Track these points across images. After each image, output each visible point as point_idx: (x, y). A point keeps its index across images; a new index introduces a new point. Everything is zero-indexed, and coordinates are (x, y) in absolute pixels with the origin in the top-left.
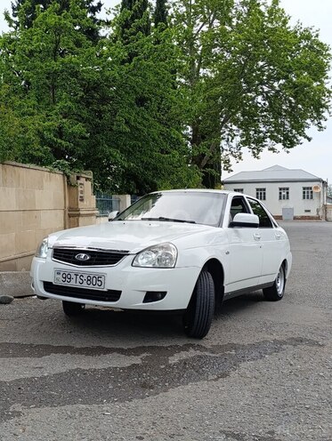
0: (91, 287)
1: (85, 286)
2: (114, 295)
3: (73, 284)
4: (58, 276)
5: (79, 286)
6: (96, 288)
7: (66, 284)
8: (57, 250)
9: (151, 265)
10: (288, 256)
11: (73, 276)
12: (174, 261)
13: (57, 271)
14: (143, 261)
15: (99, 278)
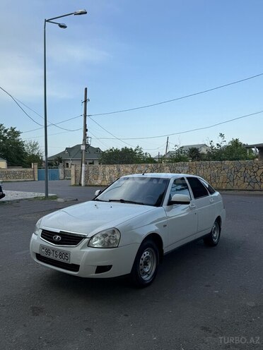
0: (62, 260)
1: (58, 259)
2: (75, 267)
3: (51, 257)
4: (43, 250)
5: (54, 258)
6: (65, 261)
7: (47, 256)
8: (44, 231)
9: (100, 246)
10: (222, 213)
11: (52, 252)
12: (118, 242)
13: (42, 247)
14: (96, 242)
15: (66, 254)
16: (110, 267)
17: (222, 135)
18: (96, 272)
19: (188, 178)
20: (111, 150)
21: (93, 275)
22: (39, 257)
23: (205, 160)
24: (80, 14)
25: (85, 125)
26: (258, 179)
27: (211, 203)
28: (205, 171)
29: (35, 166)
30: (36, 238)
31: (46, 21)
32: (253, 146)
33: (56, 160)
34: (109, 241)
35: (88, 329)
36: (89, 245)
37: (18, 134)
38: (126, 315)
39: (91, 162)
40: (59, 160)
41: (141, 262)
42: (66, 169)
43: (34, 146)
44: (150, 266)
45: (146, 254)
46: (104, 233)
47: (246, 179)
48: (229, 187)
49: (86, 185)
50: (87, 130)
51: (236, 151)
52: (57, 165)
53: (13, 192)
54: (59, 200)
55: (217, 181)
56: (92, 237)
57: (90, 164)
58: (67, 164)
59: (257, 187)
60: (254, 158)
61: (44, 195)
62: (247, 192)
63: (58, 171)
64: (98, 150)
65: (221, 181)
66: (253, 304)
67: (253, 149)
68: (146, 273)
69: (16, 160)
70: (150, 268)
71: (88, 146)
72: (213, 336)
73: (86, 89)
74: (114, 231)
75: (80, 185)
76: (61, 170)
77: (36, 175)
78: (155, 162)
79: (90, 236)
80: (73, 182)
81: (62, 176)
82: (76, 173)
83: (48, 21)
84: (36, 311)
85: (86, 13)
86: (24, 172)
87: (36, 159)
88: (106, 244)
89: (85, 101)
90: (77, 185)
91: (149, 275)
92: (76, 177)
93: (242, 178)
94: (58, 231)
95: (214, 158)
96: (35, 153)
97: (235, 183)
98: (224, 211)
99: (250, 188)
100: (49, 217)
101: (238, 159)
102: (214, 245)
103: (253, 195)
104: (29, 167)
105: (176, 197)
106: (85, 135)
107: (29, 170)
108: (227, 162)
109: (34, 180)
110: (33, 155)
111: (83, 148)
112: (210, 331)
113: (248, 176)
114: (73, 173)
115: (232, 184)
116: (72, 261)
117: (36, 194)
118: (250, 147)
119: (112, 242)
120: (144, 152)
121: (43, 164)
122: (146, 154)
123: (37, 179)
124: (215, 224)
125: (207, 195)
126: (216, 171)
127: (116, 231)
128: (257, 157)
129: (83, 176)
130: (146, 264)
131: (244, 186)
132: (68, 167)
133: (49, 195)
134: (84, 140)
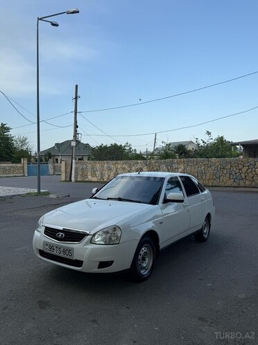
0: (65, 256)
1: (62, 255)
2: (79, 263)
3: (55, 253)
4: (46, 247)
5: (58, 254)
6: (68, 257)
7: (51, 252)
8: (46, 228)
9: (103, 243)
10: (212, 210)
11: (55, 248)
12: (118, 238)
13: (46, 244)
14: (98, 239)
15: (70, 251)
16: (112, 262)
17: (209, 133)
18: (99, 268)
19: (180, 177)
20: (101, 146)
21: (96, 270)
22: (42, 253)
23: (192, 157)
24: (73, 13)
25: (76, 122)
26: (243, 176)
27: (202, 200)
28: (193, 168)
29: (25, 161)
30: (39, 235)
31: (39, 19)
32: (238, 144)
33: (45, 156)
34: (110, 238)
35: (94, 321)
36: (91, 242)
37: (8, 129)
38: (128, 308)
39: (81, 157)
40: (49, 155)
41: (140, 257)
42: (56, 164)
43: (23, 142)
44: (147, 261)
45: (144, 249)
46: (105, 230)
47: (231, 176)
48: (215, 183)
49: (76, 181)
50: (77, 127)
51: (221, 148)
52: (47, 160)
53: (5, 188)
54: (51, 196)
55: (204, 178)
56: (94, 235)
57: (80, 159)
58: (57, 160)
59: (242, 183)
60: (238, 155)
61: (36, 191)
62: (232, 189)
63: (48, 167)
64: (87, 145)
65: (208, 178)
66: (243, 296)
67: (238, 147)
68: (144, 268)
69: (4, 156)
70: (147, 263)
71: (78, 142)
72: (209, 325)
73: (77, 86)
74: (115, 228)
75: (70, 180)
76: (50, 166)
77: (26, 170)
78: (144, 159)
79: (92, 233)
80: (63, 177)
81: (51, 171)
82: (66, 169)
83: (40, 19)
84: (43, 305)
85: (78, 12)
86: (13, 167)
87: (25, 154)
88: (108, 241)
89: (76, 98)
90: (67, 181)
91: (146, 270)
92: (66, 172)
93: (228, 175)
94: (61, 228)
95: (201, 156)
96: (24, 148)
97: (221, 179)
98: (213, 207)
99: (235, 184)
100: (51, 214)
101: (224, 157)
102: (204, 240)
103: (238, 192)
104: (18, 163)
105: (171, 195)
106: (76, 131)
107: (19, 165)
108: (213, 160)
109: (24, 176)
110: (22, 150)
111: (73, 144)
112: (206, 322)
113: (233, 173)
114: (63, 168)
115: (218, 180)
116: (76, 257)
117: (29, 191)
118: (235, 145)
119: (113, 238)
120: (133, 148)
121: (32, 159)
122: (135, 150)
123: (26, 175)
124: (206, 220)
125: (198, 192)
126: (203, 168)
127: (117, 228)
128: (241, 154)
129: (73, 172)
130: (144, 259)
131: (230, 182)
132: (57, 162)
133: (41, 191)
134: (75, 136)
